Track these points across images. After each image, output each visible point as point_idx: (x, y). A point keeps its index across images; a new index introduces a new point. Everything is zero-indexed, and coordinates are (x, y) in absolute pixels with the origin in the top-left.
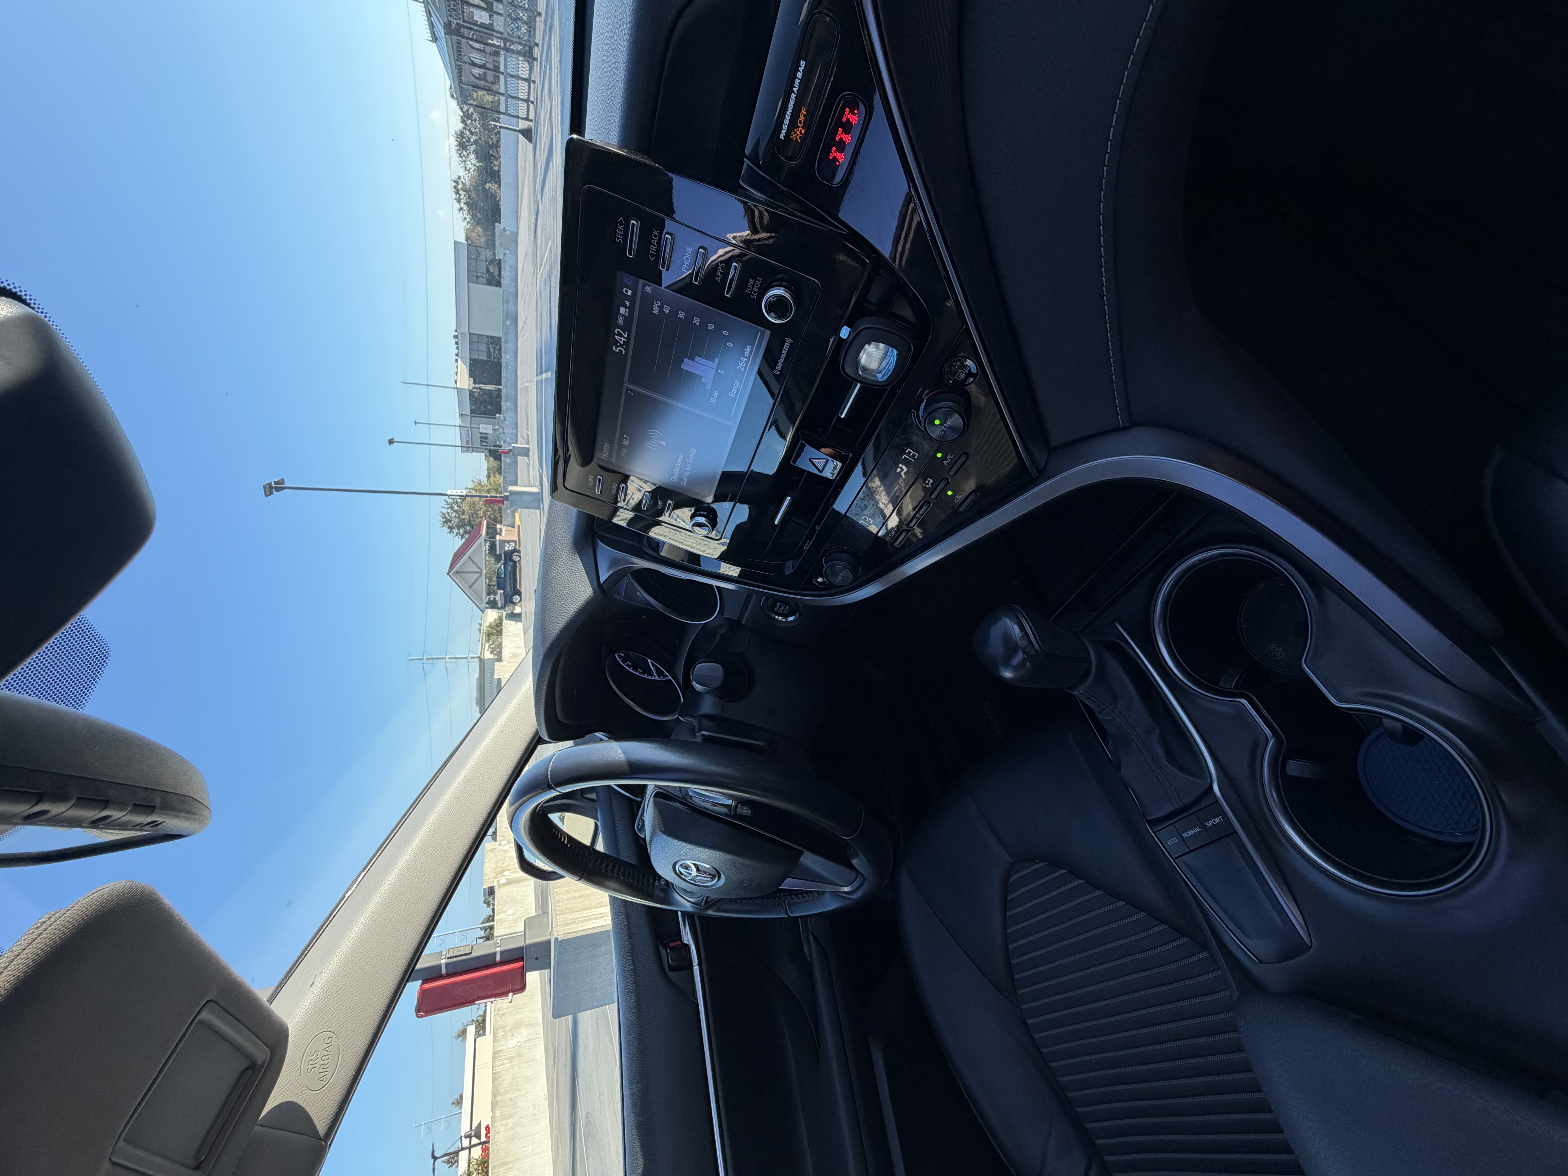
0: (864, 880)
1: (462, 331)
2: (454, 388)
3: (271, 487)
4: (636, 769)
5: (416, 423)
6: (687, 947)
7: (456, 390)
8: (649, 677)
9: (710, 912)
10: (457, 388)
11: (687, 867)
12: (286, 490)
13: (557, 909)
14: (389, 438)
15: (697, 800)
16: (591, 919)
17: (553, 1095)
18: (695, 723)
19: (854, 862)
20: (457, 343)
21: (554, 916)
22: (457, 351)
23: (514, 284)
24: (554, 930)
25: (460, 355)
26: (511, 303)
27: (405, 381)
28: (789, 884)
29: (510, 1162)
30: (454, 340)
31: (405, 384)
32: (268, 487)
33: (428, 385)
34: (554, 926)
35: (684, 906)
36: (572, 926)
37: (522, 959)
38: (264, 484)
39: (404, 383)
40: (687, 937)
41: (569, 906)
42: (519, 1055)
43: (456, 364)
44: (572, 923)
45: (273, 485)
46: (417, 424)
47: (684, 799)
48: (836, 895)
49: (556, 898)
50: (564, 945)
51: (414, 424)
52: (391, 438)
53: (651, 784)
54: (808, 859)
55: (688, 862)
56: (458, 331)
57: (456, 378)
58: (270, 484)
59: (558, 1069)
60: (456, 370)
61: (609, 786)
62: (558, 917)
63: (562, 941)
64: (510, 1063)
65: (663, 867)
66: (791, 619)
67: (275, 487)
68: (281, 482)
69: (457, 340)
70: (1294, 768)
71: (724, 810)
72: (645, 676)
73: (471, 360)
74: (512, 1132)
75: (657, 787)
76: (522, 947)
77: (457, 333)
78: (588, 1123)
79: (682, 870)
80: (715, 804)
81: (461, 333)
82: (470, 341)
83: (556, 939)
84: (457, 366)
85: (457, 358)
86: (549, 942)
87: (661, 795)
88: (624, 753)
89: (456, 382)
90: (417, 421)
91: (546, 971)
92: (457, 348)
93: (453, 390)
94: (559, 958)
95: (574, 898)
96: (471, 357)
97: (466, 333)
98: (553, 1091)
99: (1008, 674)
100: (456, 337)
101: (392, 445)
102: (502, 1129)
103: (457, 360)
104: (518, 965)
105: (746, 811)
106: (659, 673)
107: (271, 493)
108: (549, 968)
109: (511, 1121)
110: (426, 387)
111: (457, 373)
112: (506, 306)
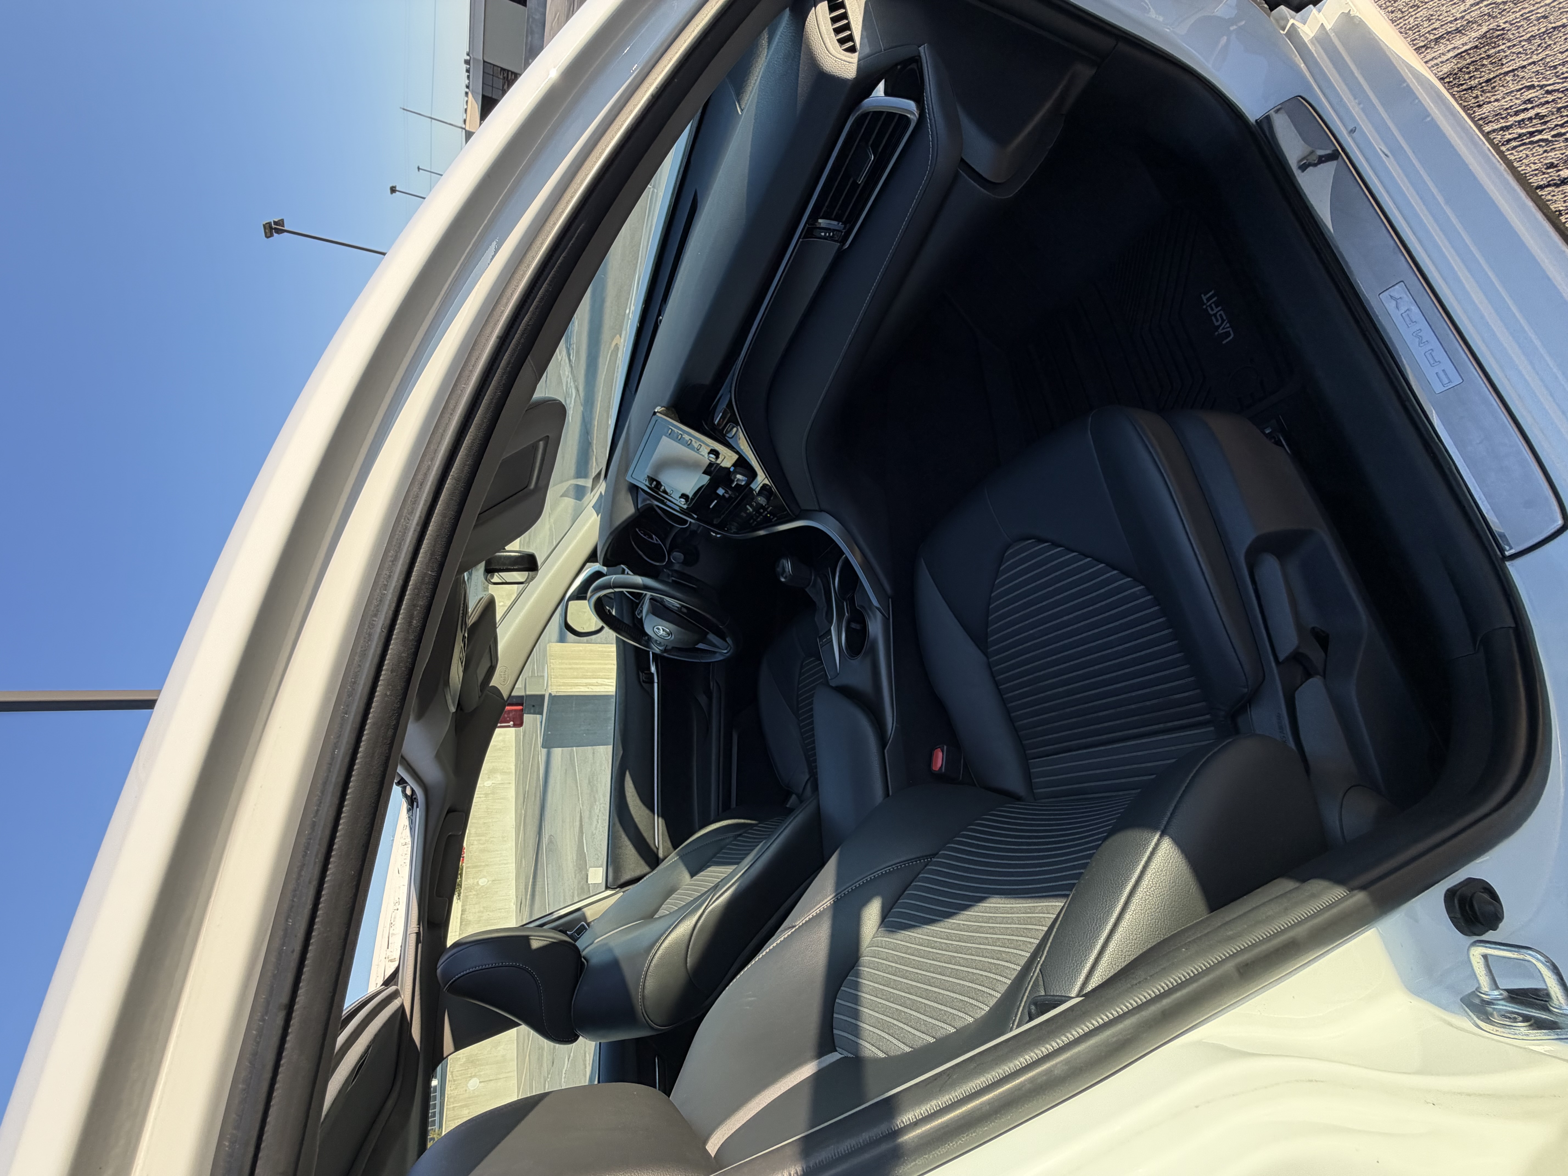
0: (731, 648)
1: (475, 57)
2: (462, 128)
3: (271, 228)
4: (646, 588)
5: (419, 169)
6: (653, 674)
7: (464, 131)
8: (651, 541)
9: (665, 655)
10: (465, 129)
11: (658, 629)
12: (285, 233)
13: (552, 674)
14: (391, 185)
15: (666, 603)
16: (577, 685)
17: (520, 824)
18: (670, 573)
19: (727, 639)
20: (468, 71)
21: (549, 679)
22: (467, 81)
23: (541, 9)
24: (549, 688)
25: (471, 87)
26: (536, 36)
27: (405, 108)
28: (701, 646)
29: (480, 866)
30: (465, 67)
31: (405, 112)
32: (267, 226)
33: (431, 118)
34: (549, 684)
35: (655, 650)
36: (563, 687)
37: (522, 704)
38: (264, 223)
39: (404, 109)
40: (653, 669)
41: (561, 673)
42: (493, 793)
43: (466, 99)
44: (562, 685)
45: (274, 226)
46: (420, 171)
47: (661, 602)
48: (722, 654)
49: (552, 666)
50: (555, 699)
51: (417, 170)
52: (394, 185)
53: (649, 594)
54: (711, 637)
55: (660, 627)
56: (471, 55)
57: (465, 117)
58: (270, 223)
59: (526, 805)
60: (466, 107)
61: (622, 592)
62: (552, 679)
63: (555, 696)
64: (485, 797)
65: (648, 630)
66: (718, 536)
67: (275, 229)
68: (280, 223)
69: (468, 66)
70: (853, 625)
71: (676, 608)
72: (650, 540)
73: (484, 97)
74: (483, 846)
75: (651, 595)
76: (522, 697)
77: (468, 58)
78: (551, 842)
79: (657, 630)
80: (673, 606)
81: (474, 59)
82: (484, 72)
83: (550, 694)
84: (467, 102)
85: (467, 90)
86: (543, 697)
87: (652, 599)
88: (643, 581)
89: (465, 121)
90: (420, 167)
91: (538, 716)
92: (468, 77)
93: (461, 130)
94: (551, 708)
95: (566, 669)
96: (485, 94)
97: (480, 60)
98: (520, 821)
99: (783, 580)
100: (467, 62)
101: (394, 194)
102: (476, 843)
103: (467, 93)
104: (520, 707)
105: (685, 610)
106: (657, 540)
107: (272, 235)
108: (541, 713)
109: (483, 838)
110: (430, 120)
111: (466, 110)
112: (530, 38)
